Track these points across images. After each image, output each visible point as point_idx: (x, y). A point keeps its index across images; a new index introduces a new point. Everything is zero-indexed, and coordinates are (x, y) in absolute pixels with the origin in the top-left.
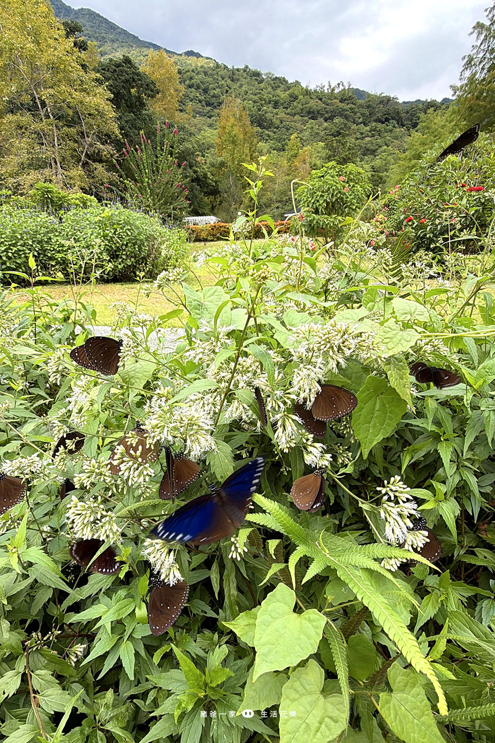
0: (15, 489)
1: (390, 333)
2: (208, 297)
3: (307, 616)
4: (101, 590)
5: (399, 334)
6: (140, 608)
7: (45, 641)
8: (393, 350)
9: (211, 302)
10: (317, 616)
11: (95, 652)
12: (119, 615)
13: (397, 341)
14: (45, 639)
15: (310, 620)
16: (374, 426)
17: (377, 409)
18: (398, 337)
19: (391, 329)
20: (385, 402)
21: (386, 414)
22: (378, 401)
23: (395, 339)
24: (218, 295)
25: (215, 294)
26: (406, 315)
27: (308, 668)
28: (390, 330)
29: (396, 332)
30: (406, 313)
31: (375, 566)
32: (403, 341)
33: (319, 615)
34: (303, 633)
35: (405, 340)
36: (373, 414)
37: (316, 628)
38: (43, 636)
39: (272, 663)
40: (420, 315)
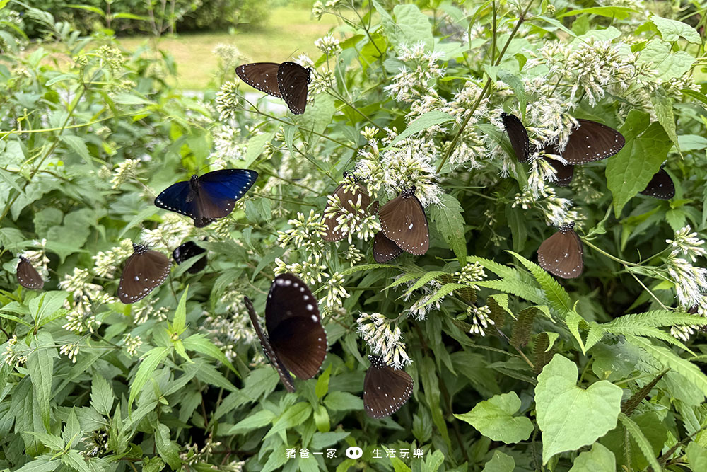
0: (158, 267)
1: (657, 56)
2: (402, 17)
3: (596, 389)
4: (263, 394)
5: (669, 58)
6: (319, 413)
7: (202, 454)
8: (663, 76)
9: (407, 23)
10: (610, 388)
11: (269, 465)
12: (294, 421)
13: (667, 66)
14: (203, 451)
15: (601, 394)
16: (629, 177)
17: (632, 155)
18: (668, 60)
19: (656, 51)
20: (643, 146)
21: (643, 161)
22: (634, 145)
23: (663, 64)
24: (413, 15)
25: (410, 14)
26: (673, 35)
27: (594, 453)
28: (656, 53)
29: (664, 54)
30: (672, 33)
31: (663, 335)
32: (674, 66)
33: (612, 387)
34: (595, 408)
35: (676, 64)
36: (628, 161)
37: (611, 401)
38: (200, 449)
39: (563, 442)
40: (689, 35)
